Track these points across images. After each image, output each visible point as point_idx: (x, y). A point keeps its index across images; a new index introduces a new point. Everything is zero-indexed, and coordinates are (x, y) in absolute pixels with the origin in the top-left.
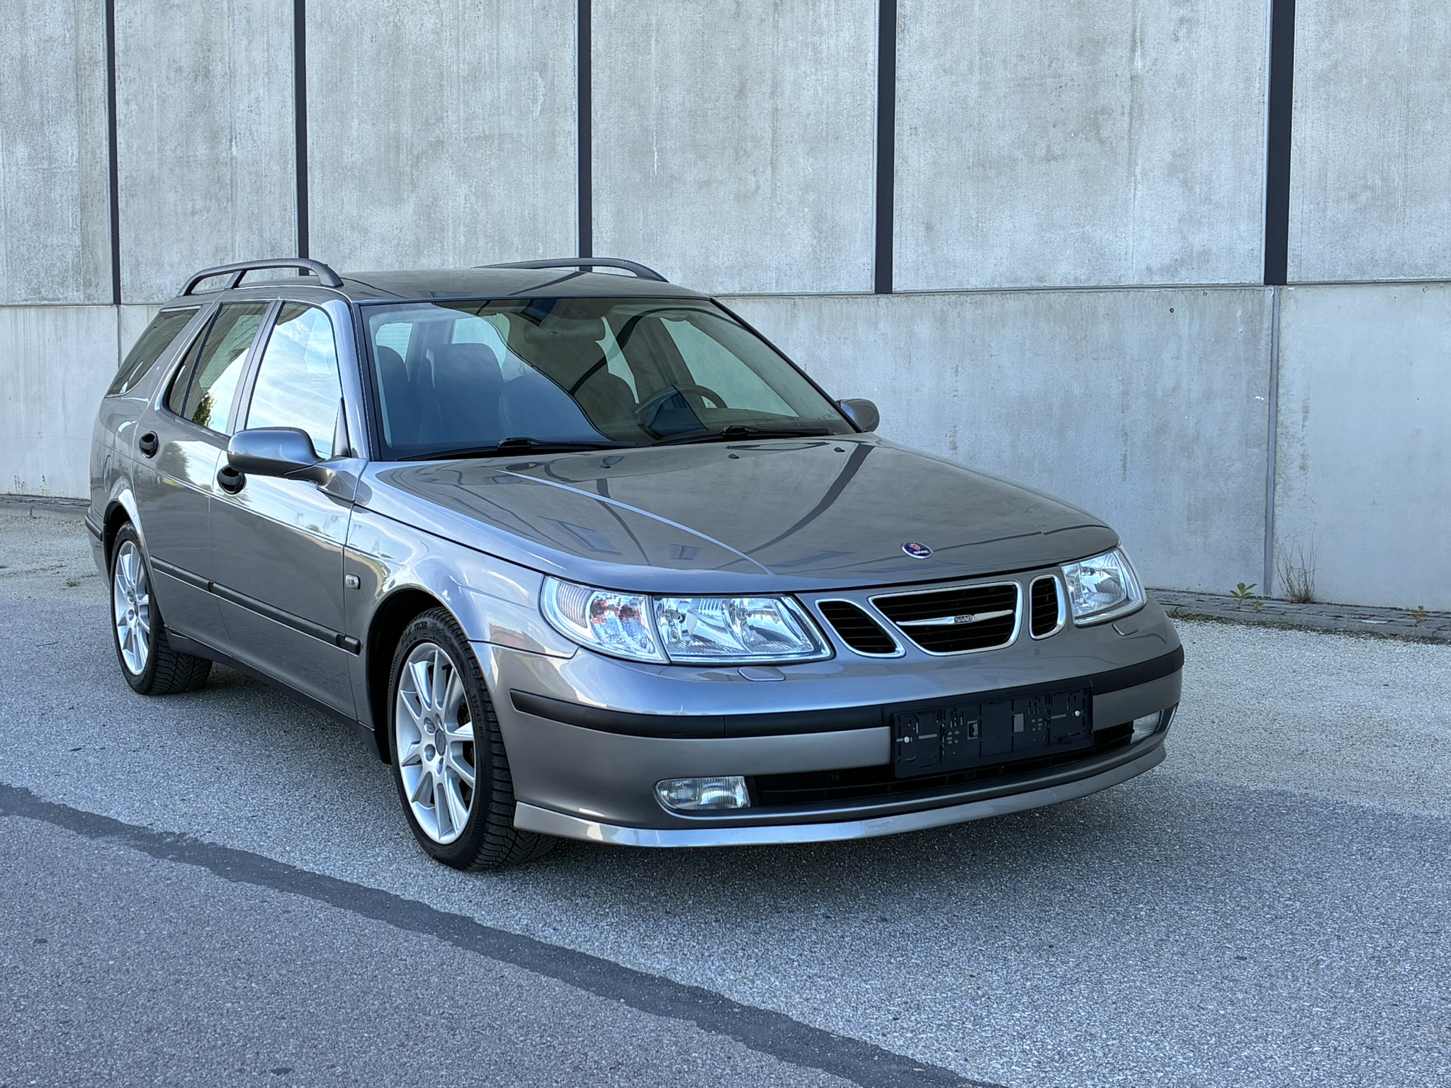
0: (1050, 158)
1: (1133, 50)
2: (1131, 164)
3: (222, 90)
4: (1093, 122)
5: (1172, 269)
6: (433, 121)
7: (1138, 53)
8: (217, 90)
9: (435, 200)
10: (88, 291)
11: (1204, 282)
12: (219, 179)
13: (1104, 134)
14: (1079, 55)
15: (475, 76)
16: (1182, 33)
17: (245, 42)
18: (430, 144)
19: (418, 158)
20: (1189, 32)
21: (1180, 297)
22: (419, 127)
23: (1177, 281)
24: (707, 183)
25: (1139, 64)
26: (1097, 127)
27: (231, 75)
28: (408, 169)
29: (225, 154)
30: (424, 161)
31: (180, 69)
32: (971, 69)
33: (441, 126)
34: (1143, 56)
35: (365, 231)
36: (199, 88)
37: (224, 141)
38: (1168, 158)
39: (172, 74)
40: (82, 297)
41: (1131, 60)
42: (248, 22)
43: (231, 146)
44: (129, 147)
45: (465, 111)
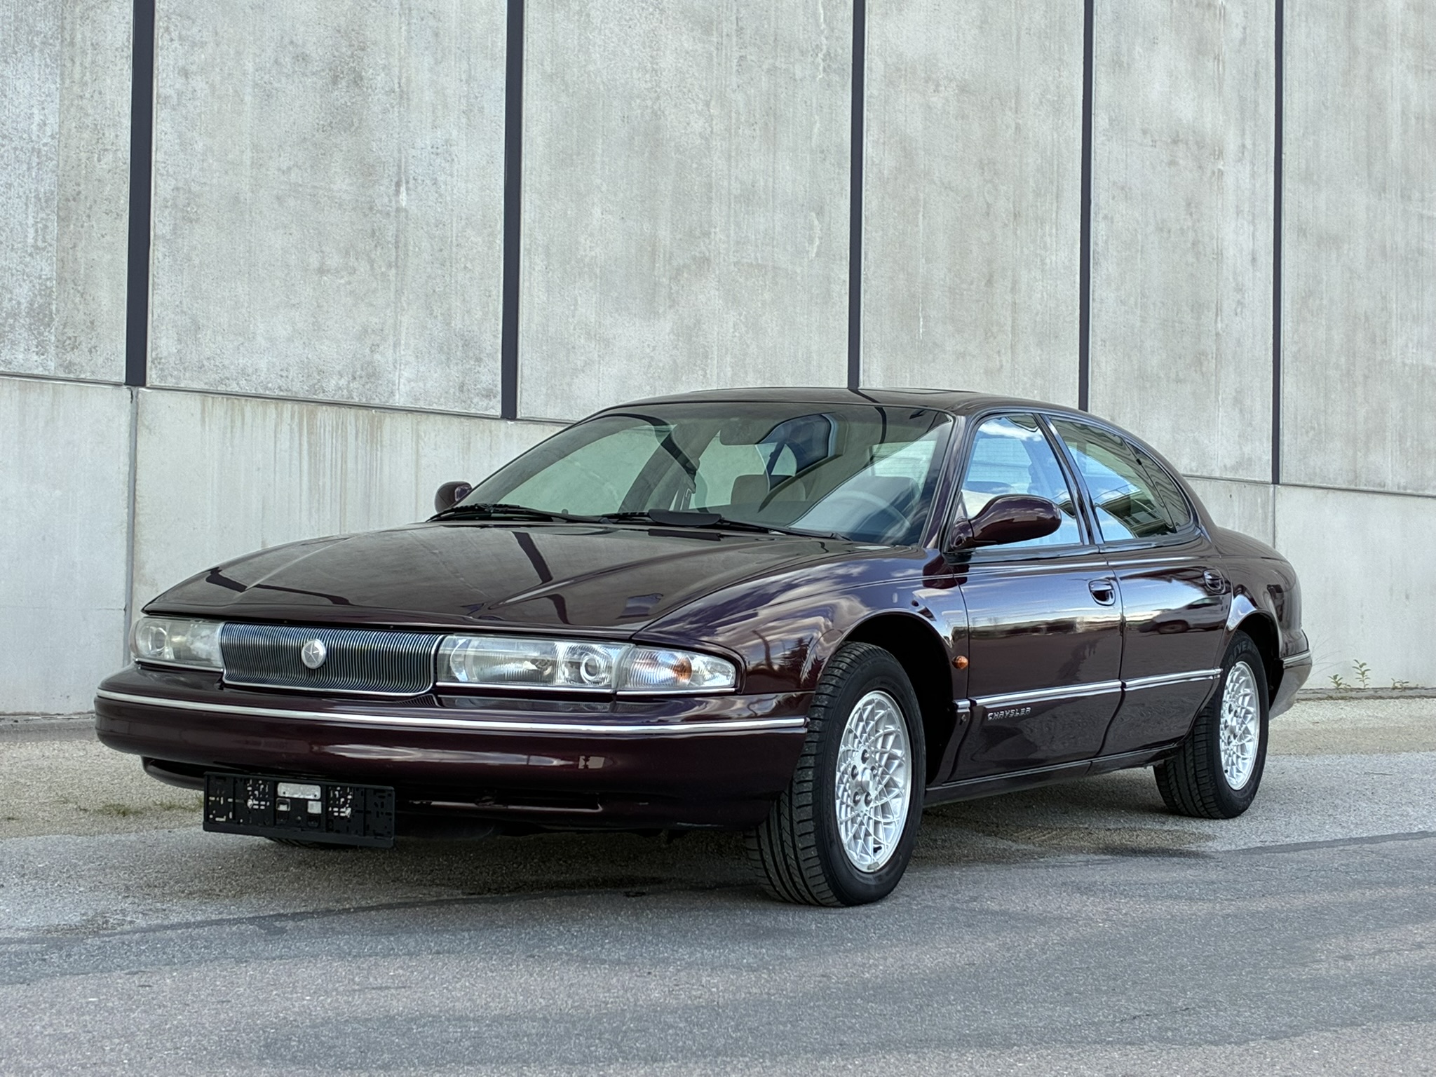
0: (1178, 381)
1: (1217, 315)
2: (1217, 394)
3: (385, 111)
4: (1199, 359)
5: (1235, 469)
6: (697, 233)
7: (1219, 318)
8: (377, 109)
9: (698, 322)
10: (69, 357)
11: (1249, 478)
12: (373, 232)
13: (1204, 369)
14: (1192, 311)
15: (747, 198)
16: (1239, 310)
17: (428, 60)
18: (694, 258)
19: (679, 271)
20: (1242, 311)
21: (1234, 487)
22: (678, 237)
23: (1237, 477)
24: (962, 355)
25: (1219, 325)
26: (1201, 364)
27: (403, 96)
28: (665, 281)
29: (386, 200)
30: (685, 275)
31: (303, 58)
32: (1136, 304)
33: (707, 241)
34: (1222, 321)
35: (607, 343)
36: (341, 95)
37: (385, 182)
38: (1234, 394)
39: (287, 60)
40: (52, 365)
41: (1216, 322)
42: (437, 35)
43: (397, 192)
44: (185, 145)
45: (736, 233)
